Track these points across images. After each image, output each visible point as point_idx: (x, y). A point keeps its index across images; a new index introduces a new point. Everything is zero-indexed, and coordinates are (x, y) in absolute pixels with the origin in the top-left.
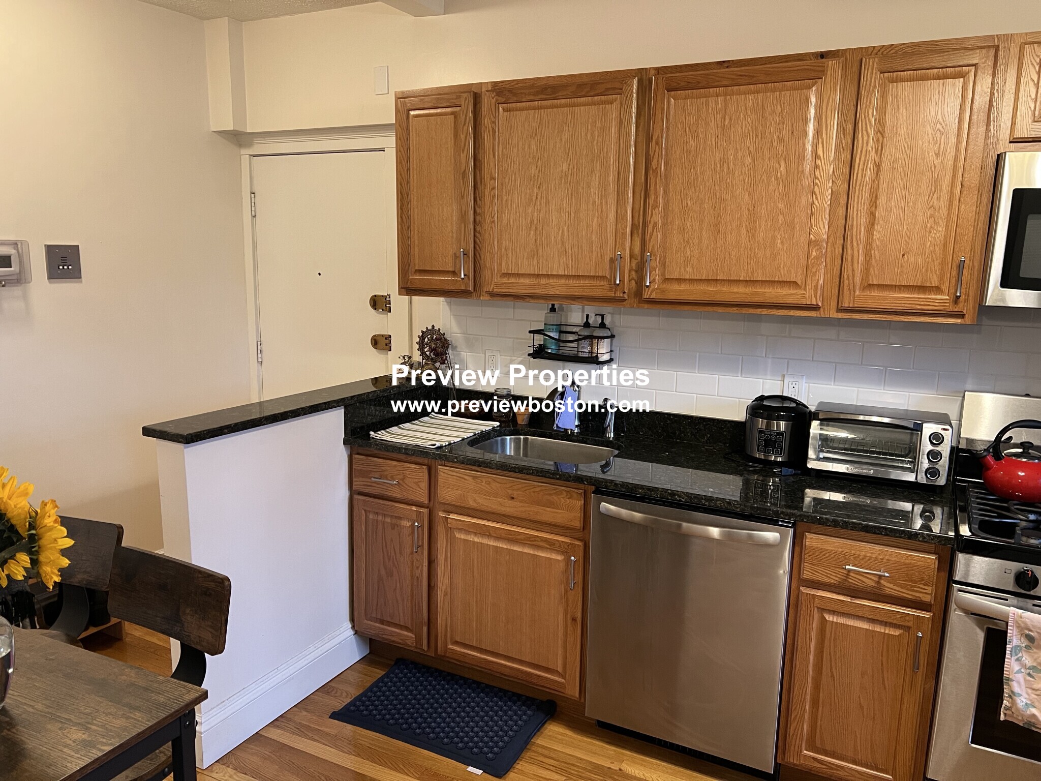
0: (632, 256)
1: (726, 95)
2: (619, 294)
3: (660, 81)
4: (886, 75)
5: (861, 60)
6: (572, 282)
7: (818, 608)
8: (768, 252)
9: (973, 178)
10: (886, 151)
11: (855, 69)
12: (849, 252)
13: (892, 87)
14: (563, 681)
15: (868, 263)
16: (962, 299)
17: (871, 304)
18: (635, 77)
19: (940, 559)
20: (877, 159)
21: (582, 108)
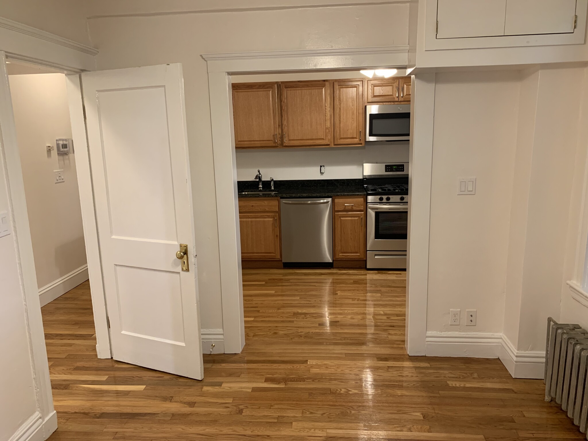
0: (279, 134)
1: (301, 90)
2: (277, 145)
3: (283, 85)
4: (340, 86)
5: (333, 82)
6: (261, 142)
7: (339, 217)
8: (316, 131)
9: (361, 111)
10: (342, 105)
11: (332, 84)
12: (335, 130)
13: (341, 89)
14: (275, 255)
15: (340, 132)
16: (361, 139)
17: (341, 143)
18: (275, 84)
19: (364, 199)
20: (340, 107)
21: (261, 92)
